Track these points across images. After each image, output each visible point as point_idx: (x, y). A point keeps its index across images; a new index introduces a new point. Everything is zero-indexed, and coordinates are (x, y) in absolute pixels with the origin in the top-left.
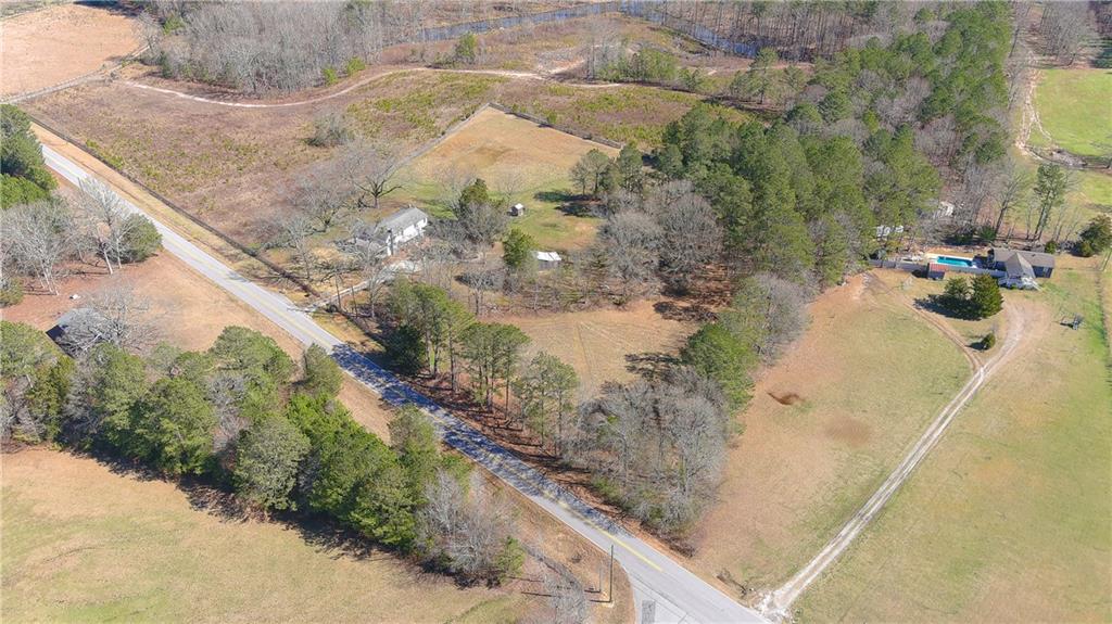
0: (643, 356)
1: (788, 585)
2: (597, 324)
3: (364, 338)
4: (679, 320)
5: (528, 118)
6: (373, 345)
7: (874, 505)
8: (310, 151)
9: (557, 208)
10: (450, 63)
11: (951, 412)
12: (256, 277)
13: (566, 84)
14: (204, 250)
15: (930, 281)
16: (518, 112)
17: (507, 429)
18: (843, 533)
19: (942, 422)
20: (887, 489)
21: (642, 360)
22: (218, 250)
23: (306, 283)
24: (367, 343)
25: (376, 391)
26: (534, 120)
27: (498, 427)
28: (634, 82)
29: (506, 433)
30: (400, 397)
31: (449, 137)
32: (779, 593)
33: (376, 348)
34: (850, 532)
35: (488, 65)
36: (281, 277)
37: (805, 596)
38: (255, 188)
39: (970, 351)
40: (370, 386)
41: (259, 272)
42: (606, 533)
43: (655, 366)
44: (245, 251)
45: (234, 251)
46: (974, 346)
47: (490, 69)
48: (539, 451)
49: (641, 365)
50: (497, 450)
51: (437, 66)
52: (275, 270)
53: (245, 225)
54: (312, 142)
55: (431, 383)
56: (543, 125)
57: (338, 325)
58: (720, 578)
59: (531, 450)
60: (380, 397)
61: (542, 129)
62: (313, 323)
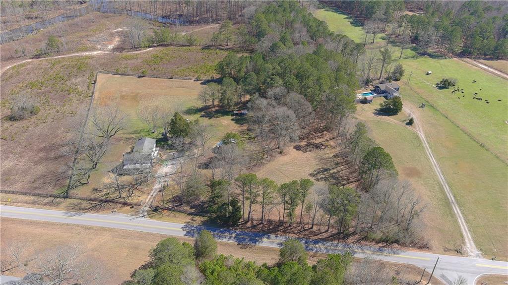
0: (315, 173)
1: (467, 240)
2: (283, 165)
3: (191, 217)
4: (310, 151)
5: (129, 75)
6: (199, 219)
7: (451, 197)
8: (17, 124)
9: (201, 117)
10: (46, 54)
11: (429, 151)
12: (83, 209)
13: (125, 53)
14: (25, 206)
15: (368, 104)
16: (120, 73)
17: (305, 230)
18: (456, 212)
19: (431, 157)
20: (447, 188)
21: (316, 174)
22: (34, 203)
23: (122, 200)
24: (194, 219)
25: (231, 241)
26: (132, 75)
27: (301, 232)
28: (158, 46)
29: (307, 233)
30: (245, 239)
31: (96, 94)
32: (468, 245)
33: (202, 219)
34: (457, 210)
35: (70, 51)
36: (101, 203)
37: (475, 242)
38: (8, 157)
39: (408, 126)
40: (225, 240)
41: (83, 206)
42: (395, 255)
43: (324, 175)
44: (55, 197)
45: (47, 200)
46: (407, 124)
47: (74, 53)
48: (329, 234)
49: (319, 176)
50: (316, 242)
51: (37, 56)
52: (93, 201)
53: (34, 182)
54: (12, 118)
55: (249, 224)
56: (140, 77)
57: (168, 216)
58: (445, 251)
59: (325, 235)
60: (236, 243)
61: (141, 79)
62: (154, 221)
